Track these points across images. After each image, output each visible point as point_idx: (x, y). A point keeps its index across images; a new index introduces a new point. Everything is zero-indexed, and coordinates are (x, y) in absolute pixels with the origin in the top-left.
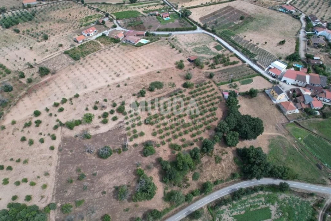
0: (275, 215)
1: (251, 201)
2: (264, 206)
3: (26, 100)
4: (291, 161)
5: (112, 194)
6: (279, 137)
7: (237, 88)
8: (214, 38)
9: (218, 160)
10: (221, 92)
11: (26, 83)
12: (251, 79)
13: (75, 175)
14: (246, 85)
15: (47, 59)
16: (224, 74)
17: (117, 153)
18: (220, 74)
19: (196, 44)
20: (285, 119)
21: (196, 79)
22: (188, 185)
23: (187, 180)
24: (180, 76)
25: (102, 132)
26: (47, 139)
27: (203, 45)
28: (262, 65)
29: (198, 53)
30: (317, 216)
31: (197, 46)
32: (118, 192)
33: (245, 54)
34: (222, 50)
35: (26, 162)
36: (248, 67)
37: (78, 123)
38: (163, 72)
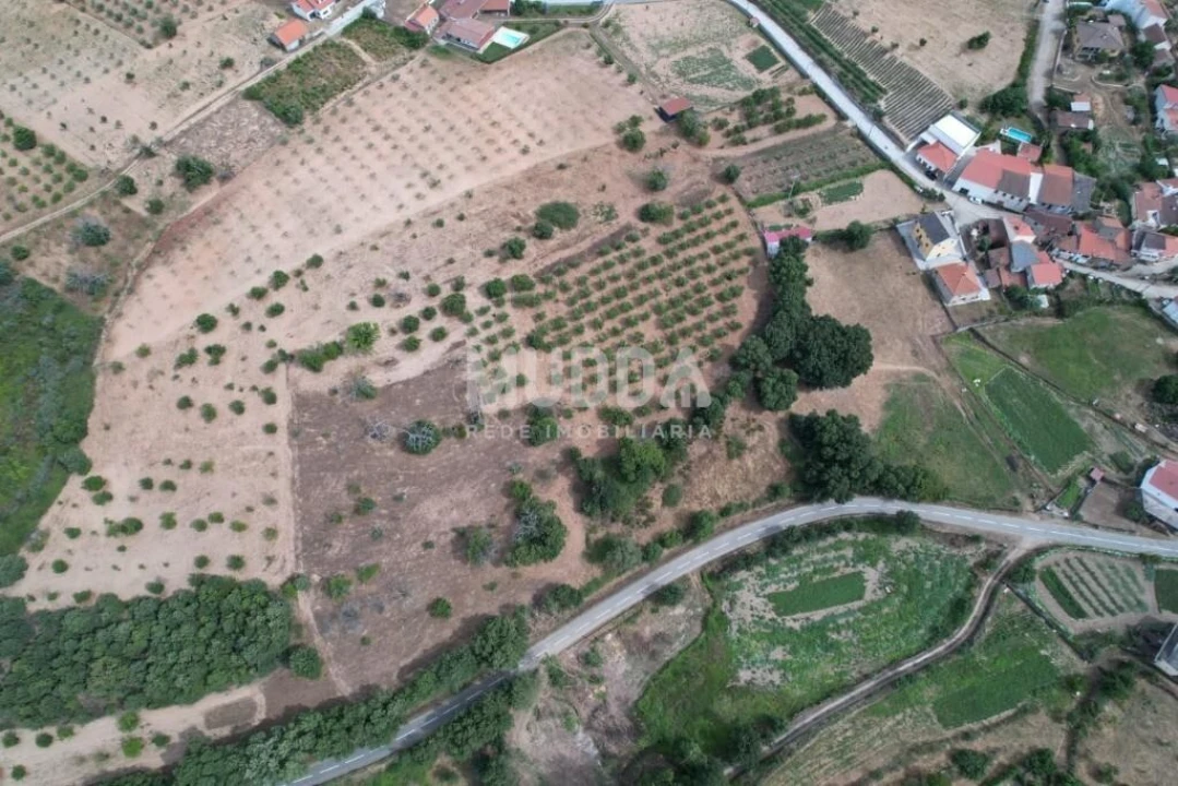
0: (874, 591)
1: (817, 557)
2: (849, 570)
3: (159, 272)
4: (942, 448)
5: (449, 549)
6: (919, 377)
7: (810, 216)
8: (749, 16)
9: (736, 449)
10: (758, 233)
11: (145, 214)
12: (858, 181)
13: (347, 501)
14: (836, 206)
15: (193, 121)
16: (773, 162)
17: (453, 439)
18: (761, 165)
19: (686, 45)
20: (945, 319)
21: (679, 188)
22: (651, 519)
23: (649, 505)
24: (631, 176)
25: (404, 378)
26: (253, 401)
27: (710, 49)
28: (897, 131)
29: (692, 81)
30: (975, 591)
31: (691, 52)
32: (467, 544)
33: (847, 88)
34: (774, 68)
35: (207, 468)
36: (852, 135)
37: (333, 351)
38: (576, 163)
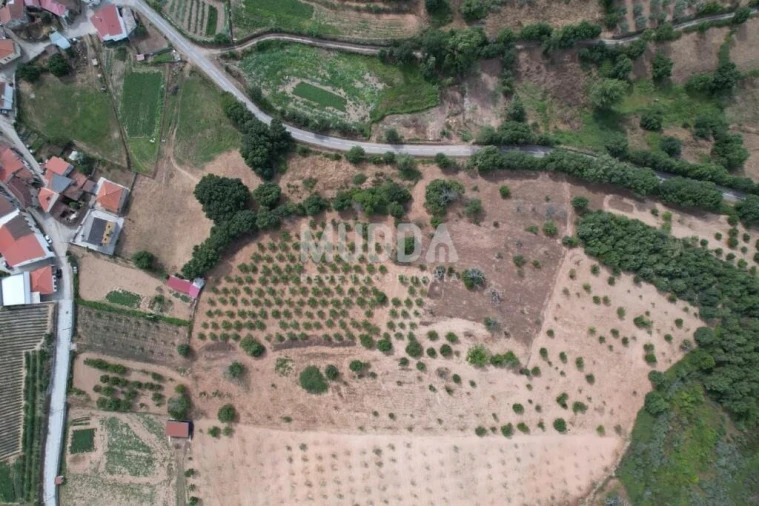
9: (310, 183)
22: (377, 175)
28: (50, 318)
35: (592, 331)
